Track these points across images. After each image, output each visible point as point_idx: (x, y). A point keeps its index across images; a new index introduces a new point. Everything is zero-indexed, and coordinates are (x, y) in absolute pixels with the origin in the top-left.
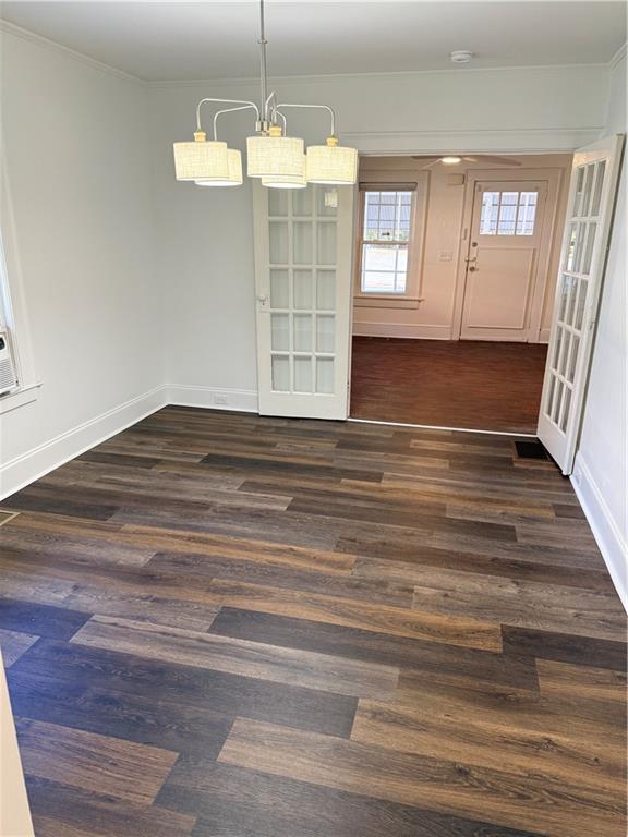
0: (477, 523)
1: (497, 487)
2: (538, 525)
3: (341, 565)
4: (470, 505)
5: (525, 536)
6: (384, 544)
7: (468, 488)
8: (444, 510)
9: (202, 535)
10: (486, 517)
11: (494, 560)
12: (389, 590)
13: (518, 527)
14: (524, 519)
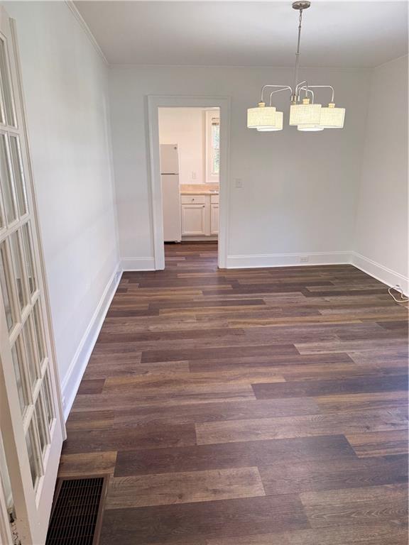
0: (167, 360)
1: (146, 405)
2: (122, 368)
3: (234, 323)
4: (172, 376)
5: (135, 357)
6: (219, 336)
7: (173, 396)
8: (191, 367)
9: (305, 324)
10: (161, 366)
11: (159, 339)
12: (207, 318)
13: (138, 364)
14: (130, 372)
